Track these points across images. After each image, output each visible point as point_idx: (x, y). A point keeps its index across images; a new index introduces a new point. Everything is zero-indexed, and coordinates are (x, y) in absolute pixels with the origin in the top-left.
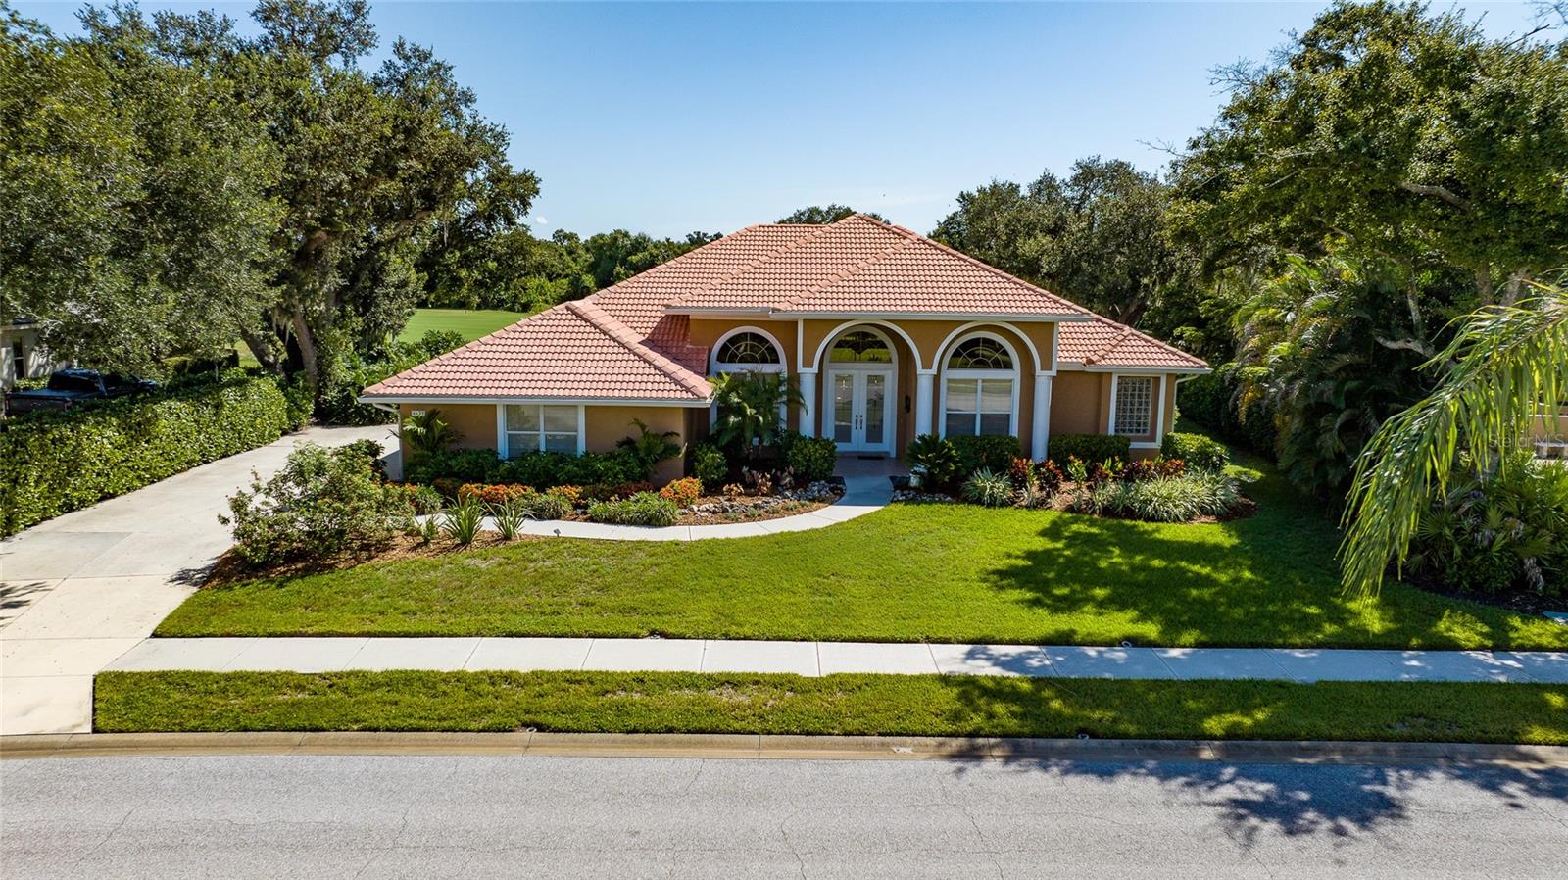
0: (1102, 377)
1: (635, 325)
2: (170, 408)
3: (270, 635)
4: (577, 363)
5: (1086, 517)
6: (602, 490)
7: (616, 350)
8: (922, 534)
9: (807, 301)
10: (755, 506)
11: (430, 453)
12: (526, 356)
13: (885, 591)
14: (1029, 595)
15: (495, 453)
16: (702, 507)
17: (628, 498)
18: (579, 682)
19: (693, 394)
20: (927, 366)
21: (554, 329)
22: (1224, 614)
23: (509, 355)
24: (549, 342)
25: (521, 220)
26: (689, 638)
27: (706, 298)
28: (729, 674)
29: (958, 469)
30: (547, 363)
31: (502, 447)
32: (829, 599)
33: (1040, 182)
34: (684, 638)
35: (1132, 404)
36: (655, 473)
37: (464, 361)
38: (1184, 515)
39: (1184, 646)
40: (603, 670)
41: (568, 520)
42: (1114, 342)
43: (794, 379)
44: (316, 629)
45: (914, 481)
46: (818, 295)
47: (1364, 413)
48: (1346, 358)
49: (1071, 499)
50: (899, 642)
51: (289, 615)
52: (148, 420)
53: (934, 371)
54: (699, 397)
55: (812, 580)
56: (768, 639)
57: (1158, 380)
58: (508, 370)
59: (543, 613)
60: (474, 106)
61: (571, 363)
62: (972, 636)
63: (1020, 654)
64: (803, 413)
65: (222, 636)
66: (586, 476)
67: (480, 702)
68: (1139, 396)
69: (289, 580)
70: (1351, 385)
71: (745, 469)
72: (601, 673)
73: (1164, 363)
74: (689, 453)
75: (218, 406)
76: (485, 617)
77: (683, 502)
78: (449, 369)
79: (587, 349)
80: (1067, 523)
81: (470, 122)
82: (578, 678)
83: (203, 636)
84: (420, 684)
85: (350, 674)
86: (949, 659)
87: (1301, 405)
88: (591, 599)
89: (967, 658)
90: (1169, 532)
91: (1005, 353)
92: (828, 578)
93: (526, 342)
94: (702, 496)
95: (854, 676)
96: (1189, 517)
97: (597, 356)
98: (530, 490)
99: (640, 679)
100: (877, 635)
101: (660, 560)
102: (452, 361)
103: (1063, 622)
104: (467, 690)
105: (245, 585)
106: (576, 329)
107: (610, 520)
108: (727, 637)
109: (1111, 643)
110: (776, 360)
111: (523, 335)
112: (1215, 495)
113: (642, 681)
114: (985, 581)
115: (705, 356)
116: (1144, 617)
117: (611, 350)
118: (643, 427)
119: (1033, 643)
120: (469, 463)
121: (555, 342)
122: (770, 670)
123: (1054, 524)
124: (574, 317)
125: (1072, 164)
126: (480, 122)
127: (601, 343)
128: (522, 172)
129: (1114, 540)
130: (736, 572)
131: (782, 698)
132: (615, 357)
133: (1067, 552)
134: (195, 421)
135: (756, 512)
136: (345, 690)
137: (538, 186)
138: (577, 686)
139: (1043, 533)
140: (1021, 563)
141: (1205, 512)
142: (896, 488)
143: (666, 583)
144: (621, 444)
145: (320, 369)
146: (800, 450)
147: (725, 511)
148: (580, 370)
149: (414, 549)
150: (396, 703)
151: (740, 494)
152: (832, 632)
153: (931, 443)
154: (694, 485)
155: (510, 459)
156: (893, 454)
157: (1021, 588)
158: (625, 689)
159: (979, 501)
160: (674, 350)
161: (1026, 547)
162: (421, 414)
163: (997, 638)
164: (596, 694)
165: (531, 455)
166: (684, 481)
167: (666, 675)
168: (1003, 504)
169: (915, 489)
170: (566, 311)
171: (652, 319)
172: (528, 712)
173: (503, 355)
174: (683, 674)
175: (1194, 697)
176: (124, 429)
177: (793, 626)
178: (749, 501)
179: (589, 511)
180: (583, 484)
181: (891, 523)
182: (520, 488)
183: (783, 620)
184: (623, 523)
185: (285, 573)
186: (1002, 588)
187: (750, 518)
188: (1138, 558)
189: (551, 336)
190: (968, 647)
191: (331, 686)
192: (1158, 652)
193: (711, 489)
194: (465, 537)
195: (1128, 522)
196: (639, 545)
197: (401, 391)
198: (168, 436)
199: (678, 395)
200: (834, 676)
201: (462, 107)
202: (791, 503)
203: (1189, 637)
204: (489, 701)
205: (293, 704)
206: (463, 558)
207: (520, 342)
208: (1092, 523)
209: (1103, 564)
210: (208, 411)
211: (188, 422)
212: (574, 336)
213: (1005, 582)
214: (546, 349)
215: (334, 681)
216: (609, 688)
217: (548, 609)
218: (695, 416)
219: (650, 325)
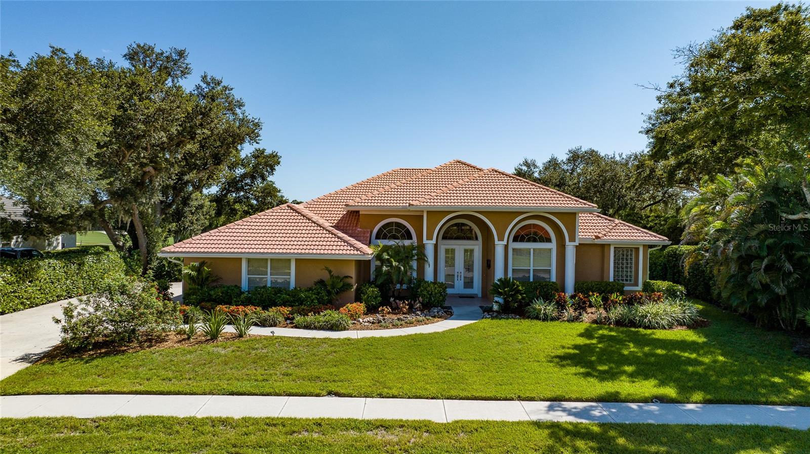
0: (604, 247)
1: (328, 218)
2: (49, 263)
3: (68, 393)
4: (291, 235)
5: (606, 327)
6: (303, 309)
7: (315, 228)
8: (504, 335)
9: (429, 201)
10: (398, 319)
11: (199, 287)
12: (262, 231)
13: (486, 368)
14: (582, 370)
15: (239, 288)
16: (366, 320)
17: (319, 314)
18: (275, 425)
19: (361, 252)
20: (501, 239)
21: (279, 217)
22: (717, 382)
23: (251, 231)
24: (276, 224)
25: (270, 178)
26: (355, 396)
27: (370, 201)
28: (382, 420)
29: (523, 298)
30: (274, 235)
31: (244, 285)
32: (449, 372)
33: (550, 162)
34: (351, 397)
35: (623, 264)
36: (337, 300)
37: (224, 234)
38: (668, 325)
39: (696, 403)
40: (293, 417)
41: (281, 327)
42: (611, 227)
43: (421, 247)
44: (100, 389)
45: (495, 307)
46: (436, 198)
47: (780, 258)
48: (762, 227)
49: (594, 317)
50: (500, 400)
51: (83, 380)
52: (33, 269)
53: (505, 242)
54: (364, 254)
55: (437, 361)
56: (409, 398)
57: (637, 249)
58: (250, 239)
59: (256, 380)
60: (243, 108)
61: (288, 235)
62: (549, 396)
63: (585, 408)
64: (427, 266)
65: (33, 394)
66: (294, 301)
67: (201, 439)
68: (627, 260)
69: (93, 359)
70: (770, 241)
71: (392, 299)
72: (291, 419)
73: (642, 238)
74: (357, 290)
75: (81, 265)
76: (217, 382)
77: (354, 317)
78: (214, 238)
79: (298, 228)
80: (595, 330)
81: (241, 116)
82: (275, 422)
83: (19, 394)
84: (161, 426)
85: (112, 418)
86: (537, 411)
87: (735, 256)
88: (290, 372)
89: (549, 410)
90: (660, 334)
91: (547, 232)
92: (447, 360)
93: (262, 224)
94: (366, 314)
95: (472, 422)
96: (671, 327)
97: (304, 232)
98: (259, 309)
99: (319, 423)
100: (484, 395)
101: (337, 349)
102: (217, 234)
103: (609, 387)
104: (194, 429)
105: (62, 362)
106: (292, 217)
107: (307, 327)
108: (381, 396)
109: (646, 401)
110: (410, 237)
111: (261, 220)
112: (684, 313)
113: (320, 425)
114: (551, 362)
115: (368, 235)
116: (662, 383)
117: (312, 228)
118: (330, 272)
119: (592, 400)
120: (222, 293)
121: (279, 224)
122: (411, 418)
123: (587, 330)
124: (292, 211)
125: (567, 151)
126: (247, 117)
127: (306, 224)
128: (271, 153)
129: (627, 339)
130: (387, 356)
131: (420, 437)
132: (314, 232)
133: (599, 346)
134: (65, 272)
135: (399, 323)
136: (106, 429)
137: (280, 160)
138: (274, 428)
139: (581, 335)
140: (572, 351)
141: (681, 324)
142: (484, 312)
143: (342, 362)
144: (316, 284)
145: (148, 251)
146: (425, 289)
147: (379, 322)
148: (293, 239)
149: (180, 342)
150: (140, 439)
151: (389, 313)
152: (453, 393)
153: (505, 282)
154: (361, 307)
155: (248, 291)
156: (480, 295)
157: (576, 366)
158: (307, 431)
159: (537, 318)
160: (350, 231)
161: (573, 343)
162: (196, 264)
163: (567, 397)
164: (286, 433)
165: (261, 288)
166: (354, 305)
167: (337, 420)
168: (553, 319)
169: (496, 311)
170: (287, 208)
171: (338, 216)
172: (235, 446)
173: (248, 231)
174: (349, 420)
175: (720, 437)
176: (15, 273)
177: (426, 389)
178: (395, 317)
179: (295, 321)
180: (292, 306)
181: (484, 330)
182: (253, 308)
183: (419, 385)
184: (315, 328)
185: (93, 355)
186: (563, 366)
187: (395, 326)
188: (646, 349)
189: (277, 221)
190: (548, 403)
191: (97, 427)
192: (680, 406)
193: (371, 310)
194: (213, 336)
195: (633, 329)
196: (325, 341)
197: (184, 250)
198: (45, 279)
199: (352, 252)
200: (457, 422)
201: (237, 109)
202: (420, 318)
203: (698, 396)
204: (208, 438)
205: (64, 440)
206: (210, 347)
207: (258, 224)
208: (611, 330)
209: (626, 352)
210: (74, 267)
211: (60, 273)
212: (291, 221)
213: (564, 362)
214: (274, 228)
215: (99, 423)
216: (296, 430)
217: (260, 378)
218: (362, 265)
219: (336, 218)
